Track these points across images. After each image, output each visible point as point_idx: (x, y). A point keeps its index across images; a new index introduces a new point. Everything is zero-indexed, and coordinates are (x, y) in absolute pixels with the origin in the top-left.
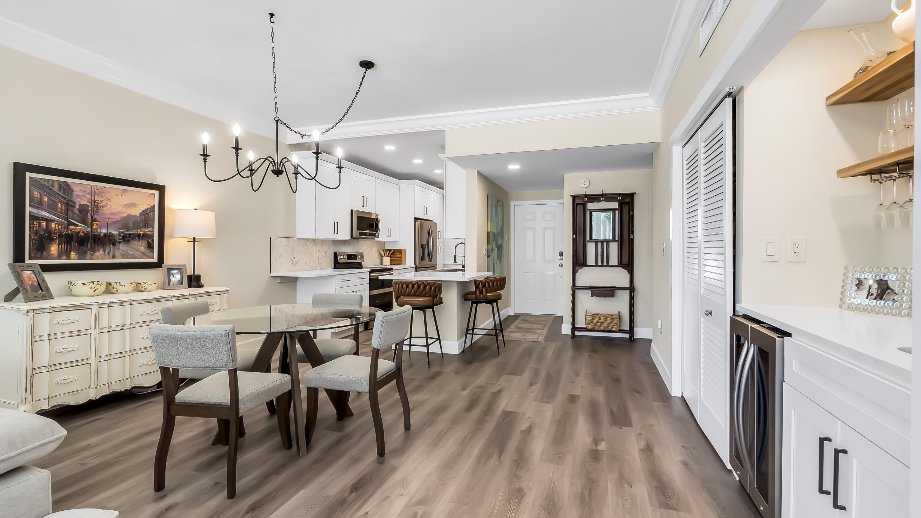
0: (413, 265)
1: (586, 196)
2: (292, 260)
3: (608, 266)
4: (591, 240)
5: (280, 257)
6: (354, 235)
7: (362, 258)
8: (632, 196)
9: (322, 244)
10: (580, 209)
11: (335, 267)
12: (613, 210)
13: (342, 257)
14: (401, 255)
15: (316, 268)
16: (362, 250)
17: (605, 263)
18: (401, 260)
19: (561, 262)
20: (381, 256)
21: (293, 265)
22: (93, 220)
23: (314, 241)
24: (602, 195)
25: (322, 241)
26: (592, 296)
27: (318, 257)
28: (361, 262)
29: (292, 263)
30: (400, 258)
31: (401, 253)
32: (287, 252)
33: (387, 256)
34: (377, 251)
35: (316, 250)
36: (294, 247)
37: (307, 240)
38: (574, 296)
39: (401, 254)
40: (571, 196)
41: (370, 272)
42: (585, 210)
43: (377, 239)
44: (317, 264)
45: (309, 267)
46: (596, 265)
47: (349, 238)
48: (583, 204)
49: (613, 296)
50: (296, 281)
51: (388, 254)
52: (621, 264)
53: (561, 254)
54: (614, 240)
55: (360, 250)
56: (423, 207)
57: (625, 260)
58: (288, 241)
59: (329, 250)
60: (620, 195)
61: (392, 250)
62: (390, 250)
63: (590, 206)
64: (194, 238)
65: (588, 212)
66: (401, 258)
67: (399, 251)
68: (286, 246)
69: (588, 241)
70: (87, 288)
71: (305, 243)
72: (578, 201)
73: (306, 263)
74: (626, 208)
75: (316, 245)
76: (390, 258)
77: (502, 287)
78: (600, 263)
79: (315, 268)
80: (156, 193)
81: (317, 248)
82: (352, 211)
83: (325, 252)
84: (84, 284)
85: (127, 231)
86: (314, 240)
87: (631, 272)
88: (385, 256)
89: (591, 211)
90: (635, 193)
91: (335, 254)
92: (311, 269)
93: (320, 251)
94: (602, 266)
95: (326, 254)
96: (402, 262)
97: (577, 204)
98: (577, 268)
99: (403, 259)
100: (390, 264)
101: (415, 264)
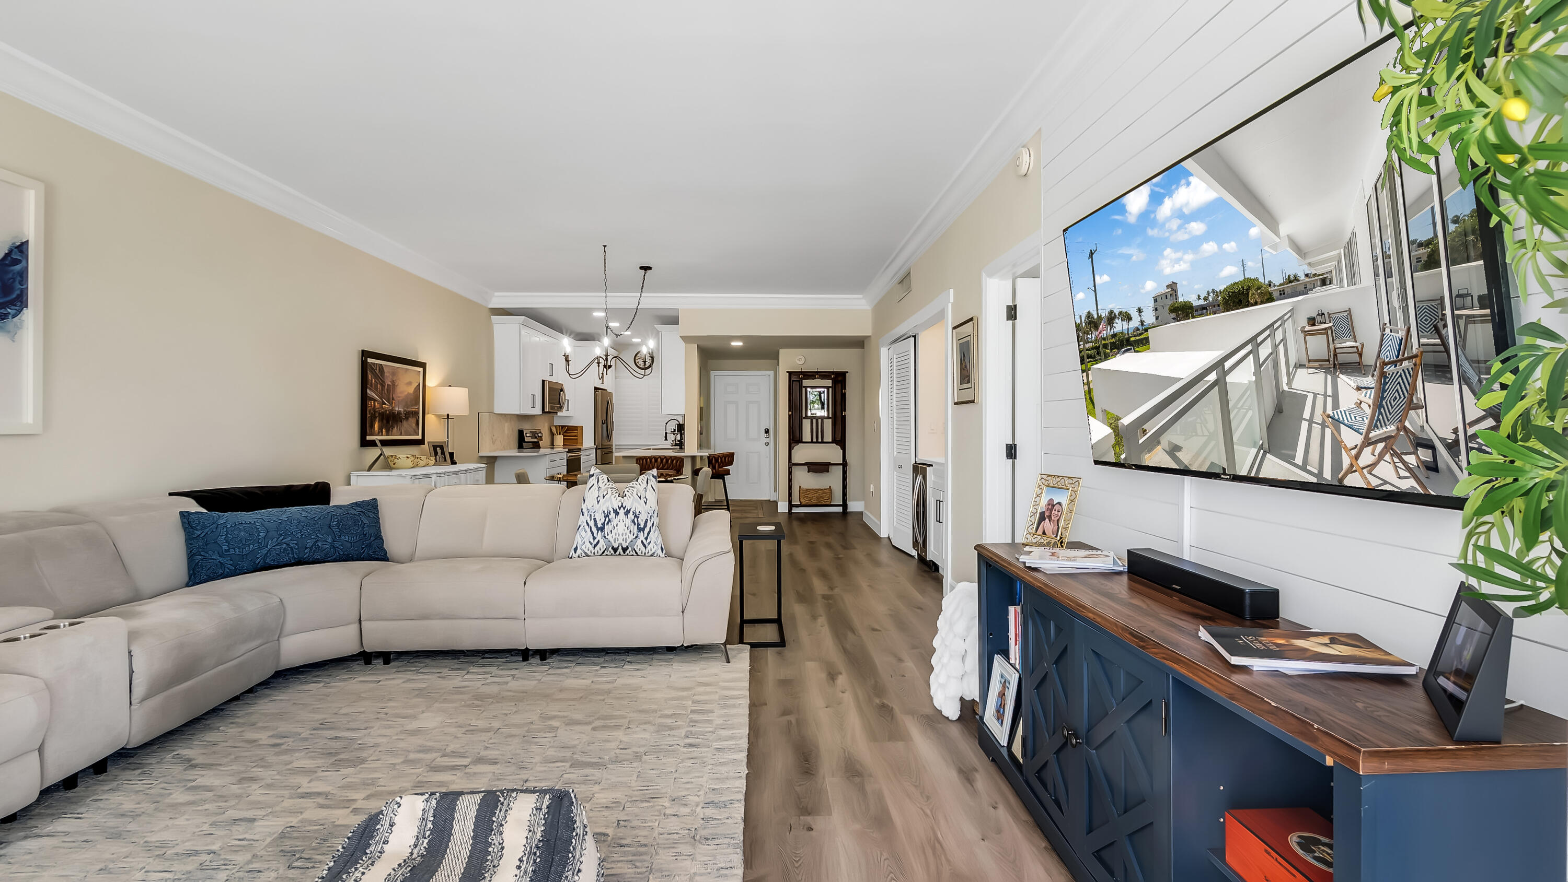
0: (592, 445)
1: (802, 373)
2: (492, 438)
3: (822, 442)
4: (807, 417)
5: (485, 434)
6: (546, 410)
7: (541, 437)
8: (843, 375)
9: (511, 420)
10: (796, 386)
11: (520, 448)
12: (828, 388)
13: (526, 435)
14: (578, 433)
15: (507, 447)
16: (539, 426)
17: (820, 440)
18: (577, 439)
19: (768, 440)
20: (552, 434)
21: (495, 443)
22: (393, 399)
24: (817, 372)
25: (511, 417)
26: (808, 472)
27: (509, 435)
28: (539, 442)
29: (492, 441)
30: (576, 436)
31: (577, 430)
32: (489, 430)
33: (560, 434)
34: (549, 428)
36: (493, 423)
37: (501, 415)
38: (790, 473)
40: (787, 372)
41: (567, 452)
42: (801, 387)
43: (559, 413)
44: (508, 443)
45: (502, 445)
46: (812, 442)
47: (538, 412)
48: (799, 381)
49: (828, 472)
50: (494, 462)
51: (561, 431)
52: (834, 441)
53: (767, 432)
54: (828, 418)
55: (537, 427)
57: (839, 437)
58: (489, 417)
59: (517, 426)
60: (833, 373)
61: (565, 426)
62: (563, 427)
63: (806, 383)
64: (448, 415)
65: (804, 389)
67: (575, 428)
68: (488, 423)
69: (804, 418)
70: (409, 460)
71: (500, 419)
72: (794, 378)
73: (501, 441)
74: (839, 387)
75: (507, 422)
76: (564, 436)
77: (731, 463)
78: (815, 440)
80: (421, 370)
81: (508, 425)
82: (543, 381)
84: (407, 457)
85: (407, 408)
86: (506, 416)
87: (844, 449)
89: (806, 387)
90: (847, 372)
91: (521, 432)
92: (504, 447)
93: (509, 429)
94: (817, 442)
95: (513, 431)
96: (579, 441)
97: (793, 381)
98: (793, 445)
99: (579, 438)
100: (564, 445)
101: (595, 444)
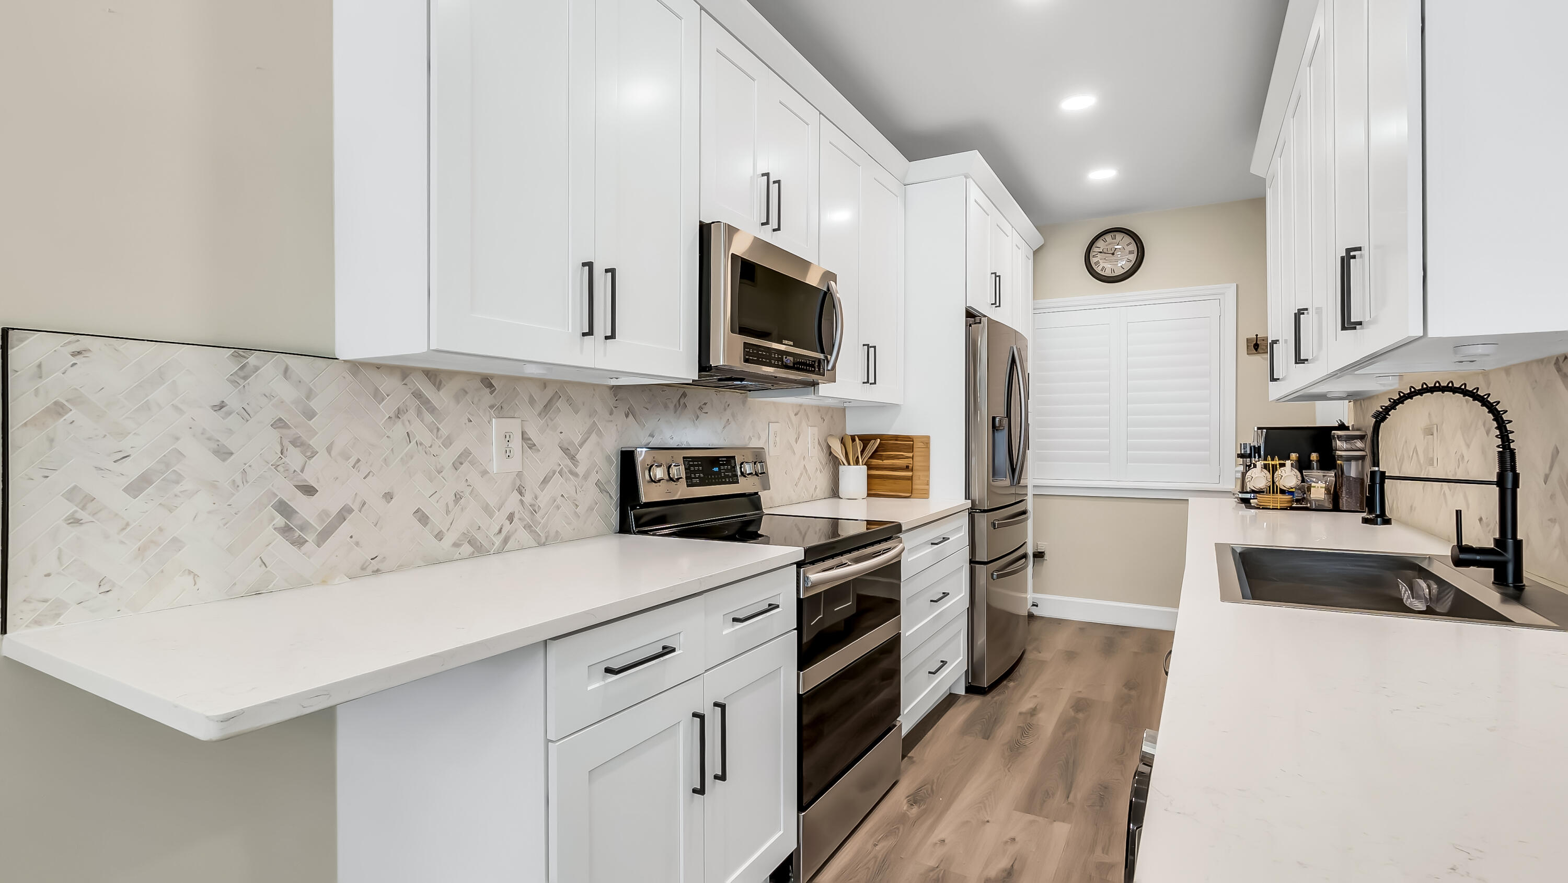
0: (959, 501)
2: (284, 509)
5: (135, 488)
6: (718, 358)
7: (762, 475)
9: (547, 407)
11: (624, 528)
13: (659, 473)
14: (913, 458)
15: (506, 541)
16: (759, 438)
18: (910, 479)
20: (834, 463)
21: (299, 543)
23: (490, 386)
25: (549, 392)
27: (519, 475)
28: (757, 493)
29: (286, 531)
30: (907, 468)
31: (911, 449)
32: (223, 453)
33: (857, 463)
34: (819, 443)
35: (507, 437)
36: (310, 414)
37: (434, 376)
39: (911, 455)
41: (799, 565)
43: (825, 389)
44: (511, 518)
45: (450, 538)
47: (692, 374)
51: (862, 452)
55: (750, 438)
56: (989, 274)
58: (243, 375)
59: (594, 437)
61: (874, 437)
62: (866, 440)
66: (912, 470)
67: (904, 444)
68: (222, 406)
71: (418, 395)
73: (422, 518)
75: (500, 411)
76: (870, 468)
79: (498, 541)
81: (514, 425)
82: (705, 231)
83: (565, 451)
86: (487, 382)
88: (849, 464)
91: (627, 459)
92: (467, 549)
93: (532, 446)
95: (573, 458)
96: (918, 485)
99: (918, 475)
100: (869, 495)
101: (968, 496)
